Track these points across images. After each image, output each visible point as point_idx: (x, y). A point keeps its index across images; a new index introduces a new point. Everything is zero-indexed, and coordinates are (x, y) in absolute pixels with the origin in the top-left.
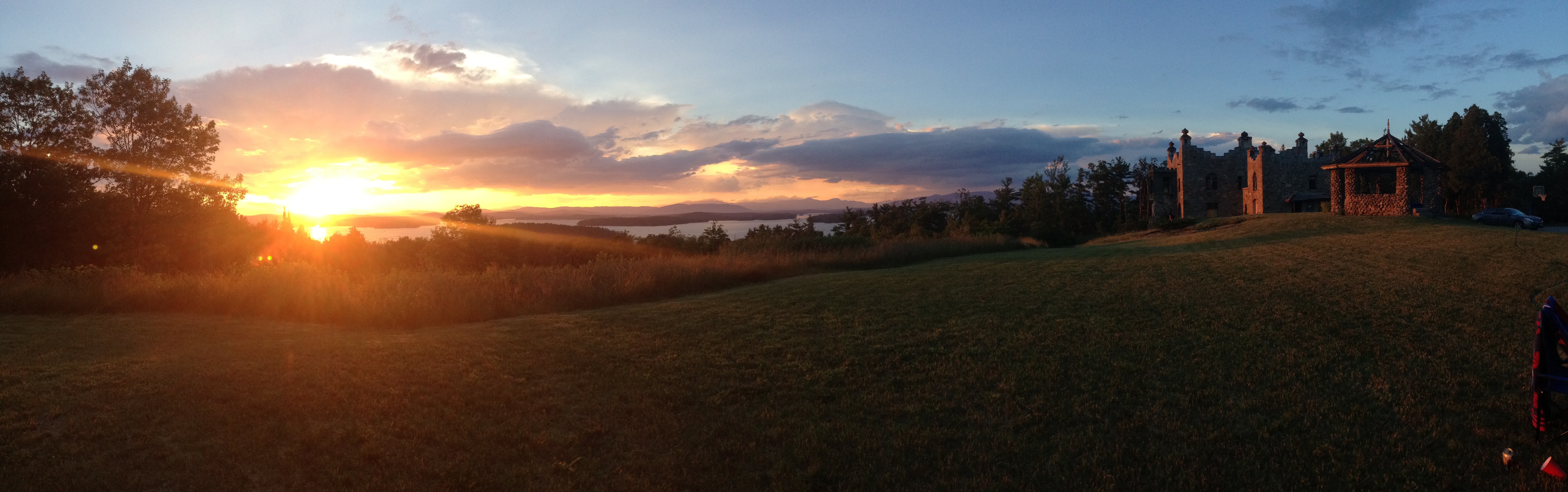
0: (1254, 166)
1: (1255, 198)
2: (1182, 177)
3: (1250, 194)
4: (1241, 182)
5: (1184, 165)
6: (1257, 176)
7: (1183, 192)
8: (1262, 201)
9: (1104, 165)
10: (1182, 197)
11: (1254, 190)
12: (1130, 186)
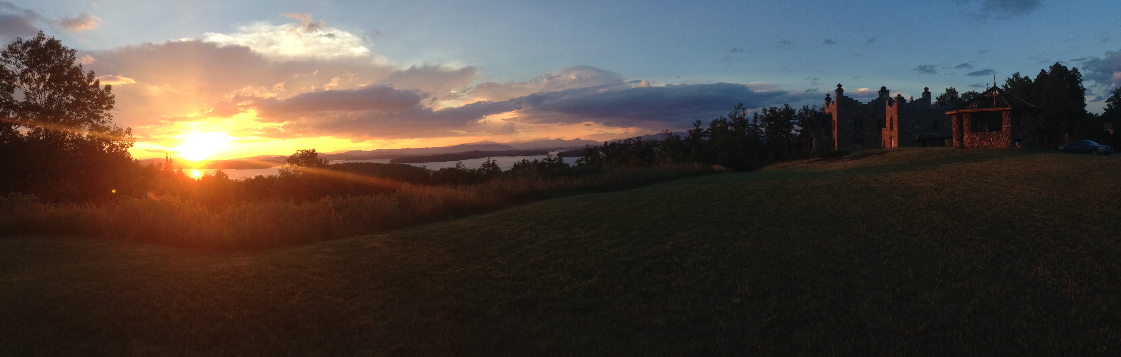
0: (891, 112)
1: (892, 136)
2: (836, 120)
3: (888, 133)
4: (881, 124)
5: (838, 111)
6: (893, 119)
7: (837, 131)
8: (897, 138)
9: (775, 111)
10: (836, 134)
11: (891, 130)
12: (796, 127)
